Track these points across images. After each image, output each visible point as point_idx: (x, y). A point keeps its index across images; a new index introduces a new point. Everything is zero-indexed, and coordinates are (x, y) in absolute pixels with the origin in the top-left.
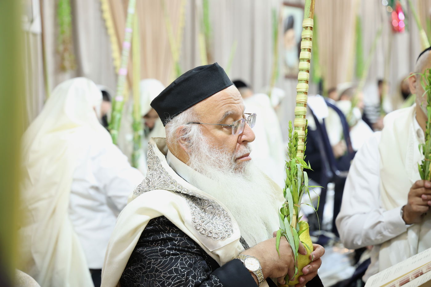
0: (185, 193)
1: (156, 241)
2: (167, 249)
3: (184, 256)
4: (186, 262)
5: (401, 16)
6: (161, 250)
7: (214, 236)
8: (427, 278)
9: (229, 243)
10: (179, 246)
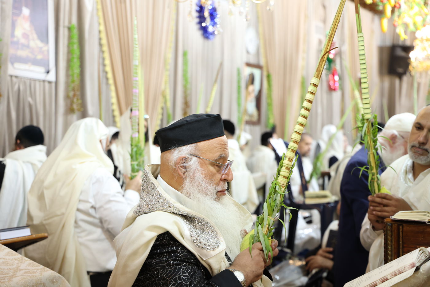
0: (181, 213)
1: (162, 254)
2: (172, 260)
3: (184, 266)
4: (187, 271)
5: (336, 78)
6: (167, 261)
7: (207, 247)
8: (392, 283)
9: (218, 253)
10: (180, 257)
